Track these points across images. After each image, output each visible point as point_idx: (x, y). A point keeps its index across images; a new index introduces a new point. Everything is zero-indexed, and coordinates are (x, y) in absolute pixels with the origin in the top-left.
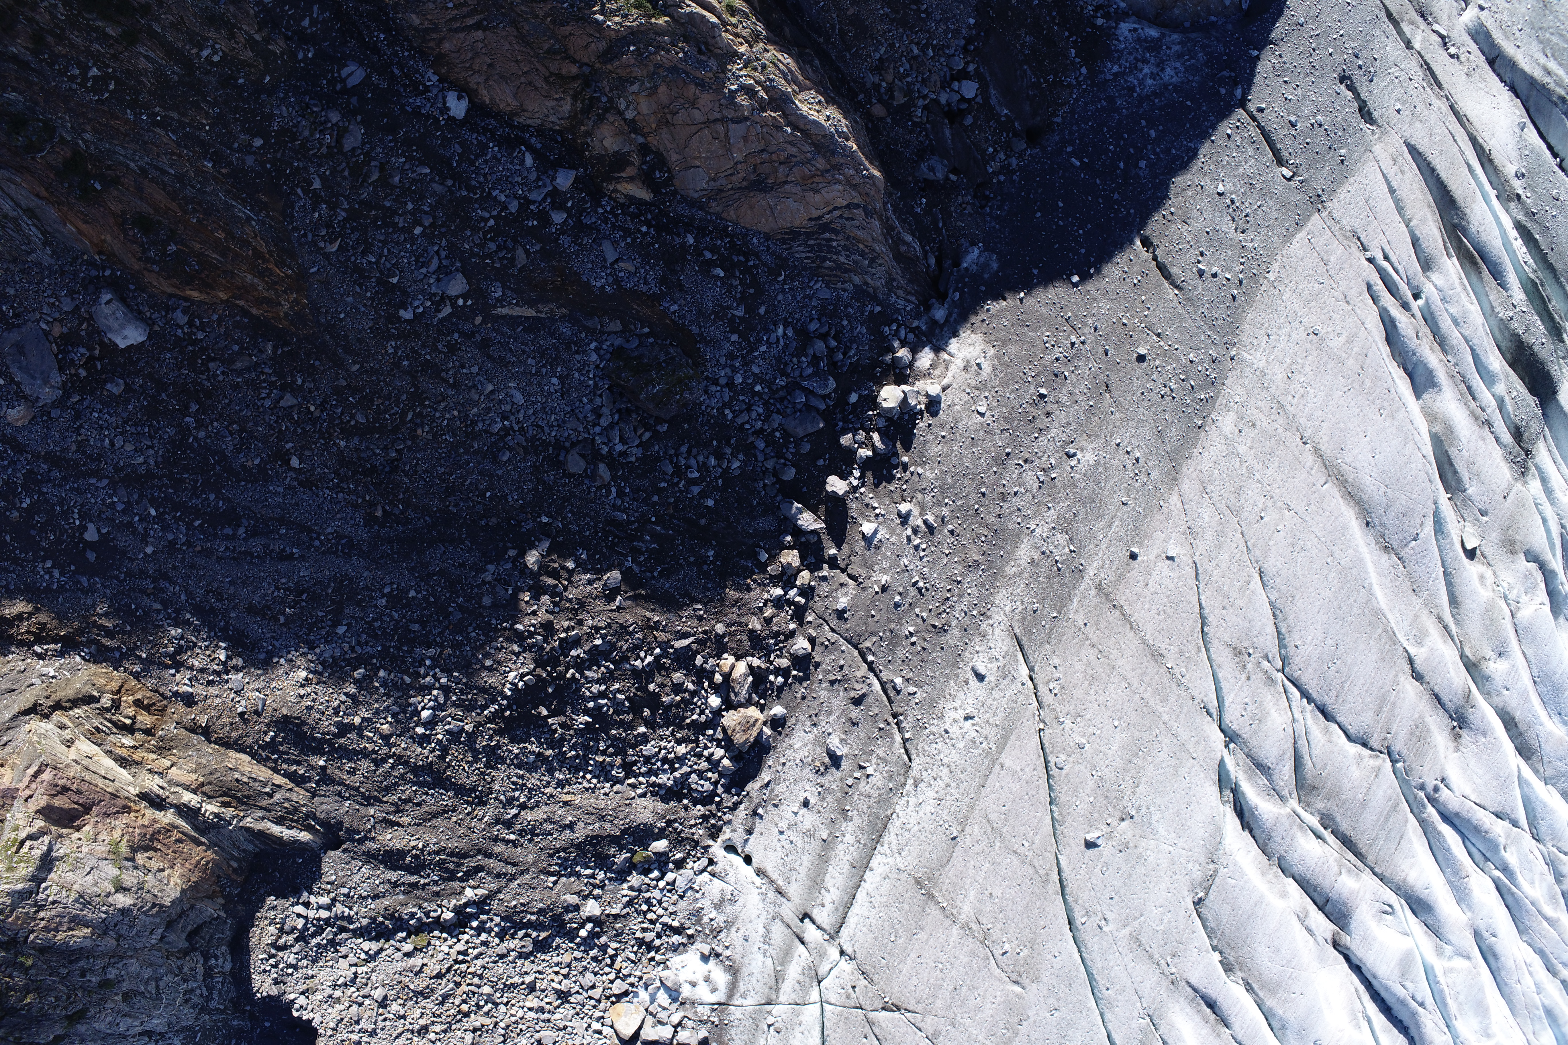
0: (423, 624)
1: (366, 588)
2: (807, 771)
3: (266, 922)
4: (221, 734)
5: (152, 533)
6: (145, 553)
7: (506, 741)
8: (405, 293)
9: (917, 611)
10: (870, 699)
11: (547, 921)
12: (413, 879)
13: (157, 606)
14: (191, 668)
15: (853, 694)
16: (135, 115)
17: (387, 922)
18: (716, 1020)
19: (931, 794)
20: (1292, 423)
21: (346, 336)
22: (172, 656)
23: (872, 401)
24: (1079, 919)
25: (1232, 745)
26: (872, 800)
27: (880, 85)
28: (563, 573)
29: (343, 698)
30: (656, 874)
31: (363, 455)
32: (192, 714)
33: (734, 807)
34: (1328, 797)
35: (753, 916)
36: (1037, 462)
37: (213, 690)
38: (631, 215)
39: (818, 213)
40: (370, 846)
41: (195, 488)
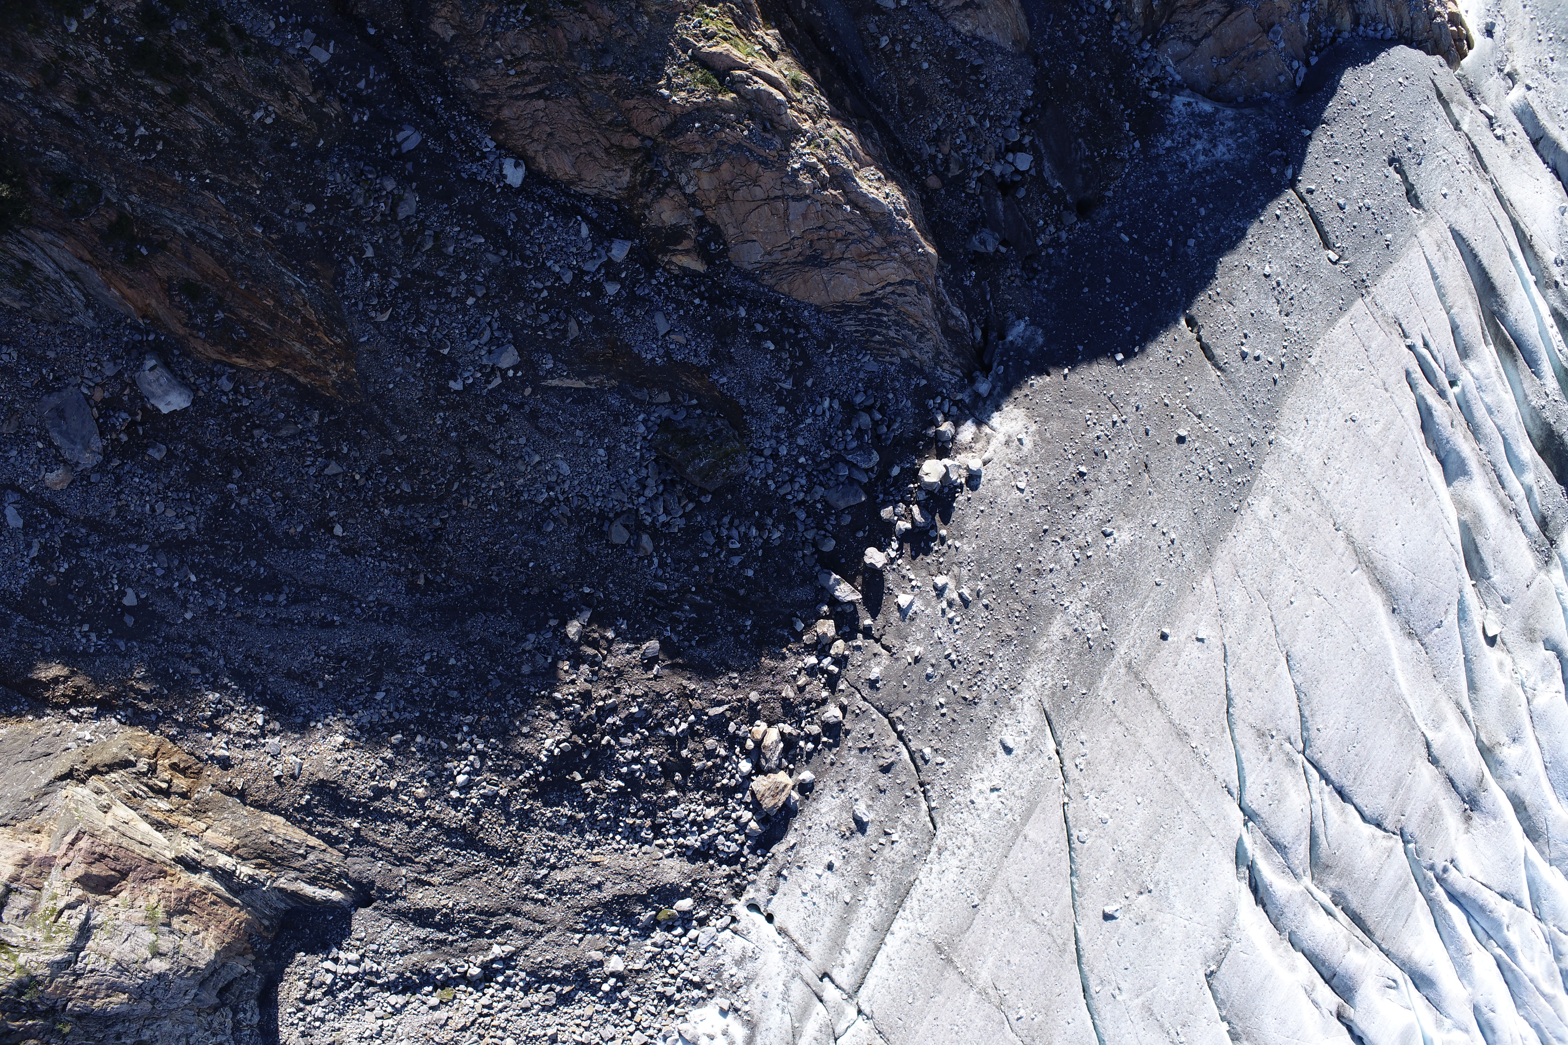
0: (462, 691)
1: (407, 655)
2: (832, 835)
3: (296, 977)
4: (257, 797)
5: (191, 599)
6: (184, 619)
7: (539, 804)
8: (455, 364)
9: (949, 682)
10: (898, 767)
11: (570, 975)
12: (441, 936)
13: (195, 671)
14: (228, 732)
15: (881, 762)
16: (183, 177)
17: (414, 978)
19: (954, 862)
20: (1326, 509)
21: (394, 407)
22: (209, 720)
23: (914, 474)
24: (1094, 987)
25: (1250, 824)
26: (896, 866)
27: (936, 156)
28: (603, 643)
29: (380, 762)
30: (679, 931)
31: (407, 523)
32: (228, 777)
33: (759, 868)
34: (1341, 876)
35: (773, 974)
36: (1074, 540)
37: (250, 754)
38: (685, 287)
39: (872, 288)
40: (400, 904)
41: (236, 555)
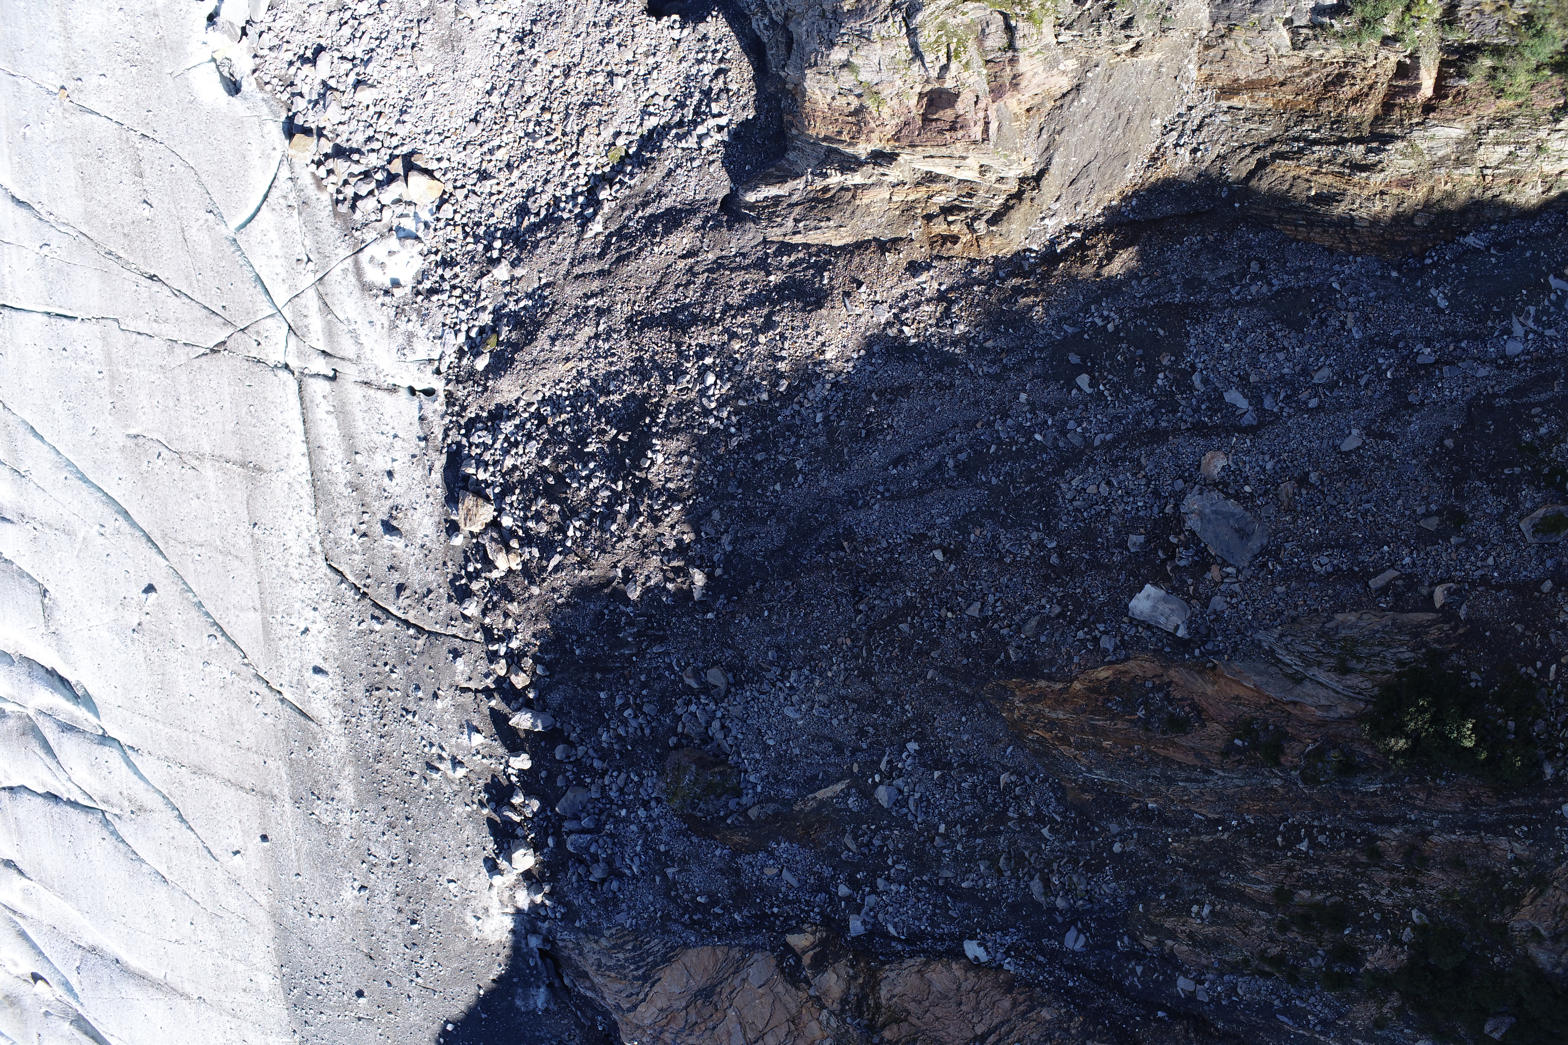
0: (756, 463)
1: (818, 470)
3: (743, 90)
4: (868, 255)
5: (1029, 416)
6: (1025, 391)
7: (638, 392)
8: (924, 765)
9: (399, 694)
10: (392, 596)
11: (529, 239)
12: (649, 211)
13: (989, 344)
14: (929, 301)
15: (408, 592)
16: (1245, 821)
17: (648, 155)
18: (357, 234)
19: (296, 550)
21: (952, 700)
22: (951, 302)
23: (537, 847)
24: (122, 521)
25: (100, 733)
26: (339, 513)
28: (671, 576)
29: (784, 353)
30: (473, 334)
31: (888, 591)
32: (903, 257)
33: (447, 431)
35: (377, 347)
36: (384, 868)
37: (898, 291)
38: (792, 918)
39: (655, 989)
40: (697, 222)
41: (1013, 481)
